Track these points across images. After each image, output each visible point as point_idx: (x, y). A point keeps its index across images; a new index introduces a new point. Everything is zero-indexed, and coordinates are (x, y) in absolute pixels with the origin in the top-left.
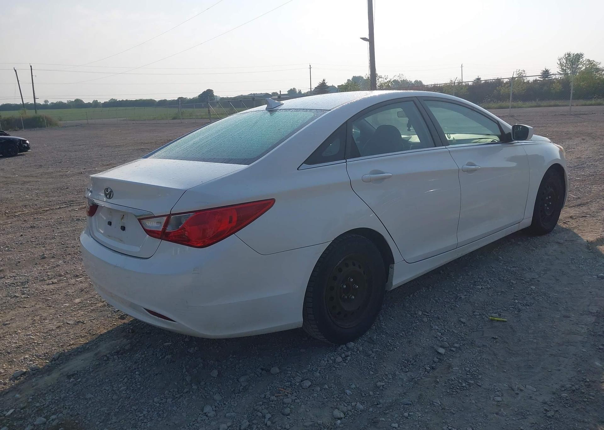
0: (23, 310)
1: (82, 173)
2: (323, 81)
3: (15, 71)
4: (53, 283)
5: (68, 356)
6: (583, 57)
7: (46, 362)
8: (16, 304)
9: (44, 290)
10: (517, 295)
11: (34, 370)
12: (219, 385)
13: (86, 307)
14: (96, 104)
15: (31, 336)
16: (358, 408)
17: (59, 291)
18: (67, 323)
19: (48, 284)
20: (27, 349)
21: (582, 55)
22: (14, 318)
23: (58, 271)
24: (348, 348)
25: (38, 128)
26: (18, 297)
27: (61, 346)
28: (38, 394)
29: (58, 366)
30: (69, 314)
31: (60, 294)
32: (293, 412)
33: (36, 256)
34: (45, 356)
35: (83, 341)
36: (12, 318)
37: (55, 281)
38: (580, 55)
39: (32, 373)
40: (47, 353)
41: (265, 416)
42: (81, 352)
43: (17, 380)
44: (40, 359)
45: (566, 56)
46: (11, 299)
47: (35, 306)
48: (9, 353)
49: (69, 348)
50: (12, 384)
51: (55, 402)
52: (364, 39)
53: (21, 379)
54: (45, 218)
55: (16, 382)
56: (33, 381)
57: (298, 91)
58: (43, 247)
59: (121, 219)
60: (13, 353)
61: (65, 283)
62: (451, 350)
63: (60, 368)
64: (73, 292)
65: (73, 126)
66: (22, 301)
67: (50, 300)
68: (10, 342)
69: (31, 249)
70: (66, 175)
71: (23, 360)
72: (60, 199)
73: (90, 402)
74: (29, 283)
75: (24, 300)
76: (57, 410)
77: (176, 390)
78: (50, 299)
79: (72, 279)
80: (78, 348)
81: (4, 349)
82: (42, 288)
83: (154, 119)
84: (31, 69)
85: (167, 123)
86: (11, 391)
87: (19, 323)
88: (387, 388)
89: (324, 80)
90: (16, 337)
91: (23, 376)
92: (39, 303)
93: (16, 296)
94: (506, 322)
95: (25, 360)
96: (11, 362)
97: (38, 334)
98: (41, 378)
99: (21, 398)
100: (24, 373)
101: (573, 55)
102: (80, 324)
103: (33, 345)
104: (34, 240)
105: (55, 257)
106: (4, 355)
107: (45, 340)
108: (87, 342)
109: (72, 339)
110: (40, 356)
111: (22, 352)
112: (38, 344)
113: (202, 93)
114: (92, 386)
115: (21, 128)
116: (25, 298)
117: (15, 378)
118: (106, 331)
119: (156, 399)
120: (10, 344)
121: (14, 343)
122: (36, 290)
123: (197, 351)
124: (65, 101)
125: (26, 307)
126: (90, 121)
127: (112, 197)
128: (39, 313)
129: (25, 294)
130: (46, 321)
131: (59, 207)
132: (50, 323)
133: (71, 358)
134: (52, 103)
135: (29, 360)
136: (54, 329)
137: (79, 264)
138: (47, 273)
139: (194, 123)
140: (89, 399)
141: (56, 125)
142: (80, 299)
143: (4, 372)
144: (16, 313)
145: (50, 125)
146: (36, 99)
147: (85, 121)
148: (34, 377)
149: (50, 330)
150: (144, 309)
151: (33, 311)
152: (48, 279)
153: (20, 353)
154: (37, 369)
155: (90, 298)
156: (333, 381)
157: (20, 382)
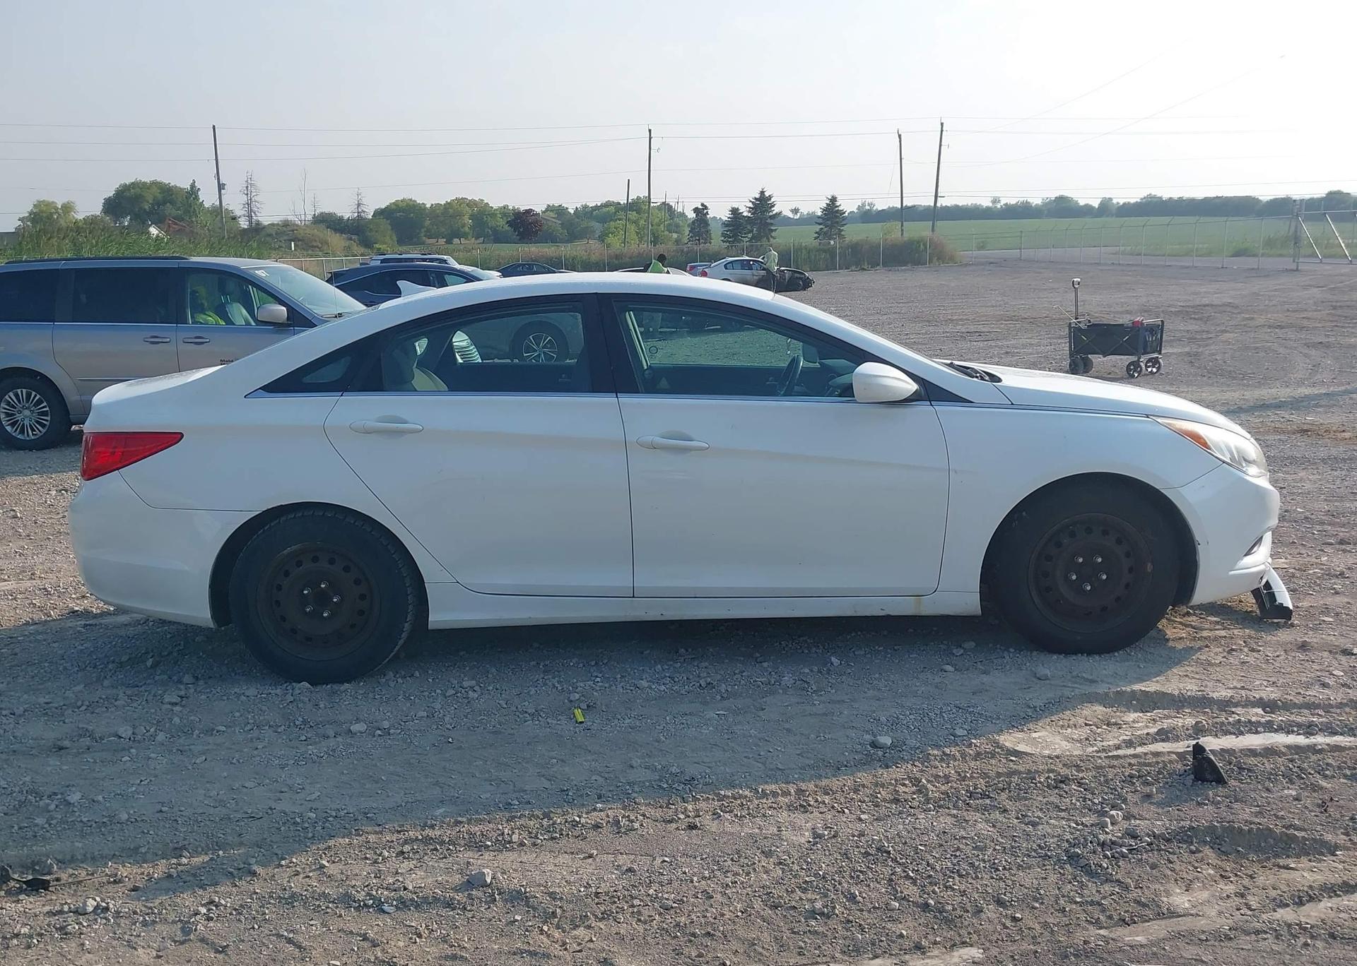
3: (900, 136)
14: (1106, 208)
25: (909, 267)
65: (982, 264)
84: (942, 131)
115: (874, 264)
124: (1036, 201)
126: (1027, 253)
134: (1006, 204)
141: (952, 259)
145: (938, 259)
146: (939, 199)
147: (1015, 253)
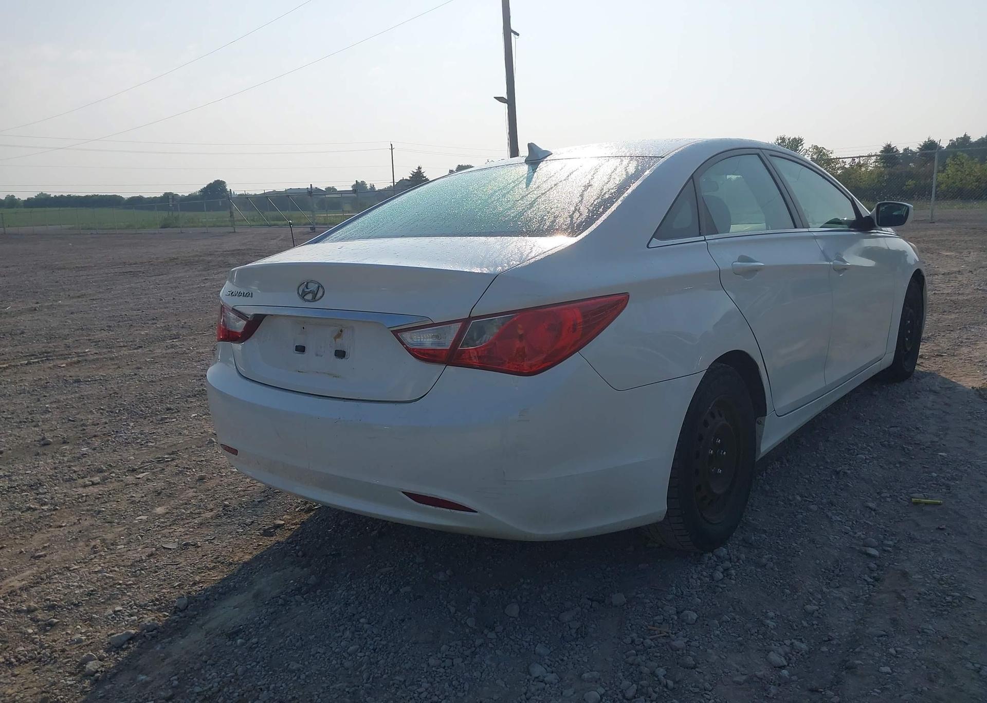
0: (60, 530)
1: (35, 310)
2: (417, 169)
4: (93, 484)
5: (204, 601)
6: (802, 143)
7: (165, 616)
8: (39, 521)
9: (83, 496)
10: (927, 467)
11: (150, 629)
12: (532, 629)
13: (183, 519)
14: (12, 202)
15: (105, 574)
16: (800, 649)
17: (113, 497)
18: (164, 548)
19: (85, 486)
20: (109, 596)
21: (801, 140)
22: (49, 546)
23: (90, 463)
24: (718, 557)
26: (35, 509)
27: (177, 586)
28: (185, 671)
29: (193, 620)
30: (157, 532)
31: (118, 501)
32: (700, 662)
33: (29, 442)
34: (155, 605)
35: (216, 576)
36: (45, 545)
37: (97, 480)
38: (798, 140)
39: (150, 635)
40: (157, 600)
41: (654, 672)
42: (224, 594)
43: (124, 650)
44: (149, 610)
45: (780, 141)
46: (23, 514)
47: (80, 523)
48: (77, 605)
49: (196, 588)
50: (119, 659)
51: (231, 681)
52: (500, 99)
53: (130, 648)
54: (9, 380)
55: (125, 654)
56: (158, 649)
57: (368, 187)
58: (35, 427)
59: (335, 338)
60: (84, 605)
61: (116, 483)
62: (885, 551)
63: (201, 622)
64: (142, 497)
66: (49, 515)
67: (103, 511)
68: (68, 587)
69: (12, 431)
70: (7, 313)
71: (113, 615)
72: (19, 348)
73: (303, 676)
74: (45, 485)
75: (51, 515)
76: (243, 695)
77: (459, 643)
78: (103, 509)
79: (126, 476)
80: (214, 588)
81: (61, 600)
82: (76, 493)
83: (128, 227)
85: (155, 234)
86: (121, 671)
87: (65, 552)
88: (825, 615)
89: (419, 168)
90: (75, 577)
91: (131, 642)
92: (83, 518)
93: (32, 508)
94: (940, 504)
95: (119, 615)
96: (89, 621)
97: (116, 569)
98: (170, 642)
99: (152, 681)
100: (132, 638)
101: (789, 139)
102: (191, 548)
103: (117, 588)
104: (10, 416)
105: (68, 443)
106: (68, 609)
107: (137, 579)
108: (226, 576)
109: (192, 573)
110: (146, 605)
111: (102, 602)
112: (126, 585)
113: (205, 186)
114: (288, 650)
116: (49, 510)
117: (116, 647)
118: (250, 557)
119: (432, 661)
120: (69, 590)
121: (77, 587)
122: (65, 496)
123: (450, 576)
125: (62, 526)
126: (9, 230)
127: (321, 297)
128: (94, 534)
129: (48, 504)
130: (119, 547)
131: (26, 362)
132: (129, 550)
133: (212, 604)
135: (127, 614)
136: (144, 558)
137: (125, 451)
138: (69, 468)
139: (204, 233)
140: (296, 672)
142: (163, 507)
143: (85, 639)
144: (48, 537)
148: (157, 642)
149: (137, 562)
150: (403, 495)
151: (80, 532)
152: (79, 478)
153: (99, 604)
154: (156, 629)
155: (183, 504)
156: (731, 609)
157: (130, 653)
